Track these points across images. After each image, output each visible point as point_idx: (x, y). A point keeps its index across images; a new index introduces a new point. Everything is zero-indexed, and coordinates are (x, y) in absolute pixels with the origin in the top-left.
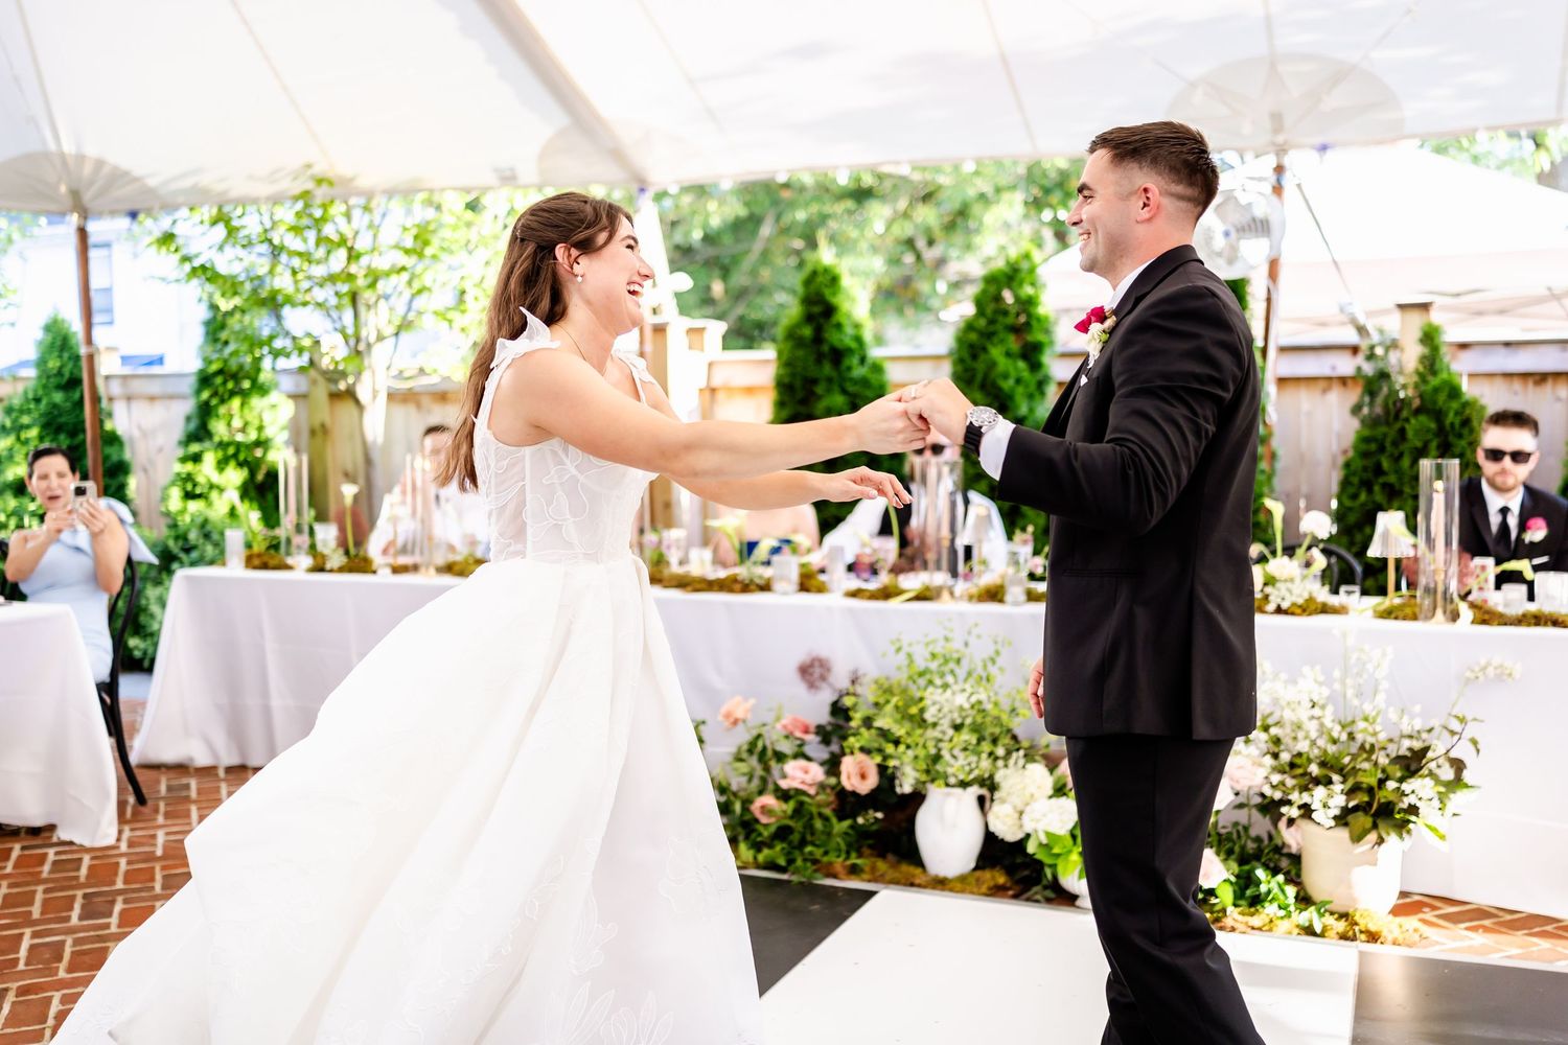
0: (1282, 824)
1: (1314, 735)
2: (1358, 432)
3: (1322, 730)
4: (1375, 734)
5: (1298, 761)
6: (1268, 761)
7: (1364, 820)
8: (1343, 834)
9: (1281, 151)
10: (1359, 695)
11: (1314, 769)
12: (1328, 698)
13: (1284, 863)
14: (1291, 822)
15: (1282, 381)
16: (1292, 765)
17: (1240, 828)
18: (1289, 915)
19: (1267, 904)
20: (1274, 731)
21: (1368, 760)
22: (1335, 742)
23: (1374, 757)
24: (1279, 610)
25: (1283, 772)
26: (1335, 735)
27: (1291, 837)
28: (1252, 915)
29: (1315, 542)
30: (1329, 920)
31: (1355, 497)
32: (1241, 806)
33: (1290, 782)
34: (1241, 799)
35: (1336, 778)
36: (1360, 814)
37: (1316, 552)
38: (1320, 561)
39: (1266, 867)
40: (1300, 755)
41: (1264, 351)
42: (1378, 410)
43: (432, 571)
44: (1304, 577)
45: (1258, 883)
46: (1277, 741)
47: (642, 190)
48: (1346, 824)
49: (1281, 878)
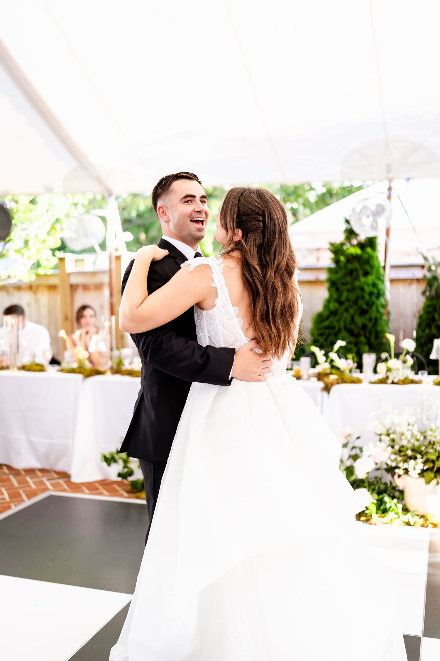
0: (396, 477)
1: (409, 437)
2: (425, 303)
3: (412, 435)
4: (435, 437)
5: (402, 449)
6: (390, 449)
7: (431, 475)
8: (422, 480)
9: (390, 181)
10: (428, 419)
11: (409, 453)
12: (416, 422)
13: (397, 494)
14: (399, 476)
15: (392, 281)
16: (400, 451)
17: (378, 479)
18: (399, 517)
19: (390, 512)
20: (392, 436)
21: (432, 448)
22: (418, 440)
23: (435, 447)
24: (393, 383)
25: (396, 454)
26: (418, 437)
27: (399, 483)
28: (383, 517)
29: (408, 353)
30: (417, 519)
31: (424, 331)
32: (378, 469)
33: (399, 458)
34: (378, 466)
35: (419, 456)
36: (429, 472)
37: (409, 357)
38: (410, 361)
39: (389, 495)
40: (403, 446)
41: (384, 268)
42: (433, 292)
43: (16, 369)
44: (404, 368)
45: (386, 503)
46: (393, 440)
47: (110, 195)
48: (423, 476)
49: (395, 500)
